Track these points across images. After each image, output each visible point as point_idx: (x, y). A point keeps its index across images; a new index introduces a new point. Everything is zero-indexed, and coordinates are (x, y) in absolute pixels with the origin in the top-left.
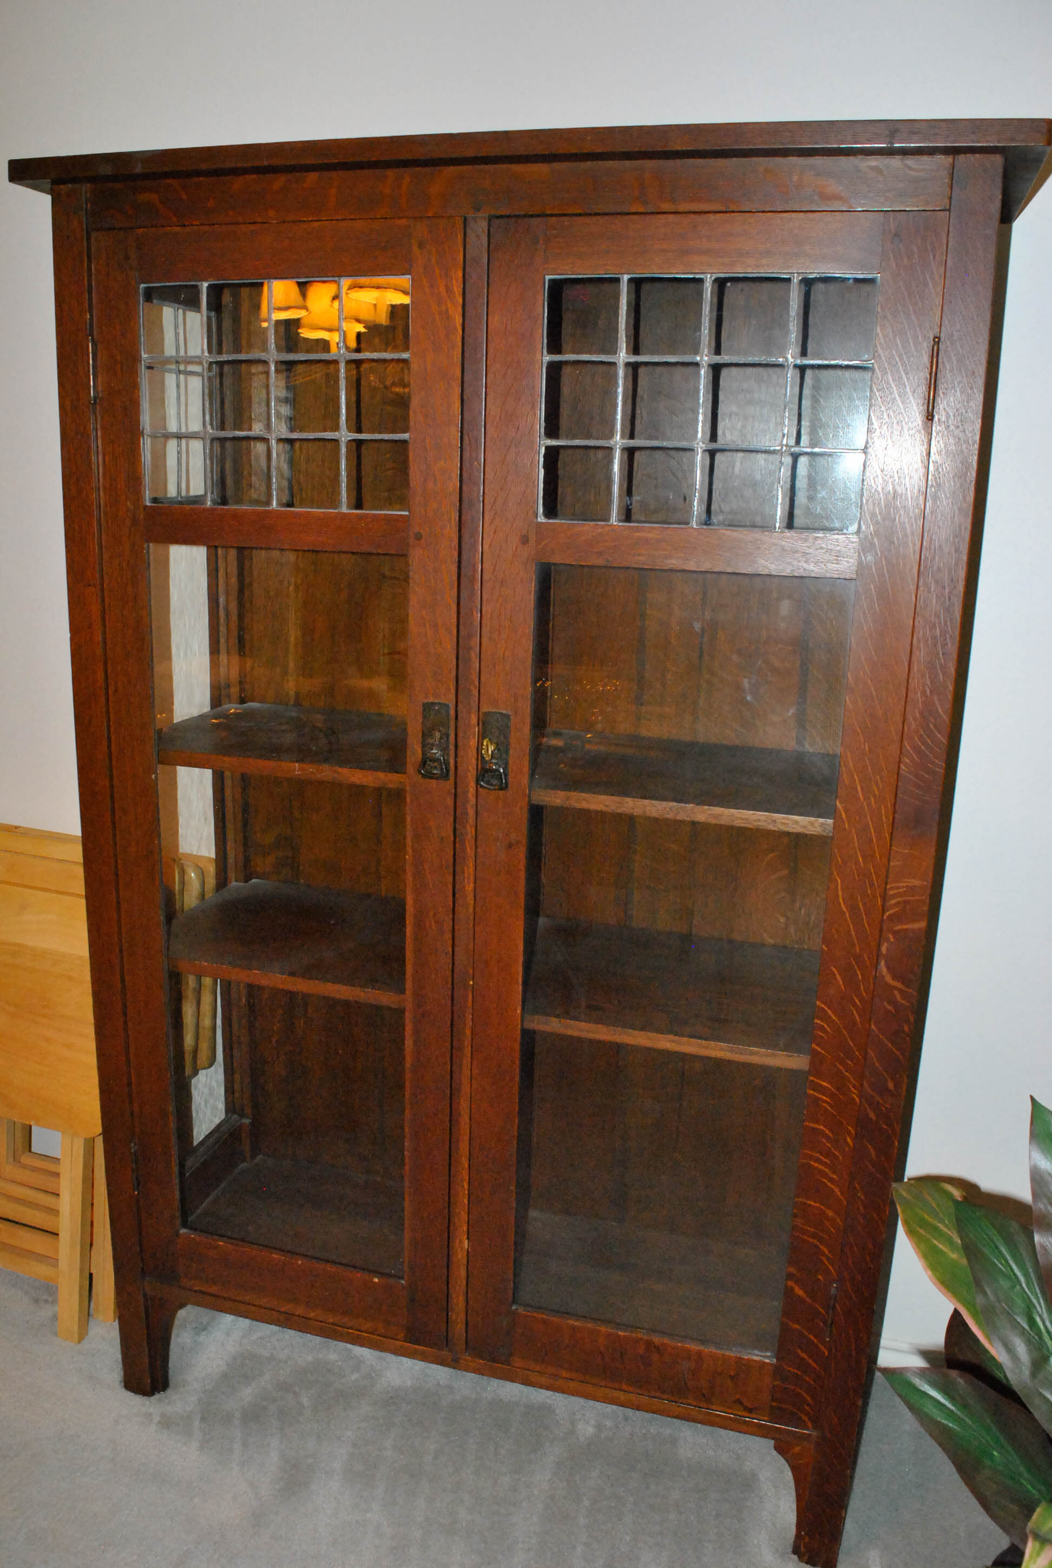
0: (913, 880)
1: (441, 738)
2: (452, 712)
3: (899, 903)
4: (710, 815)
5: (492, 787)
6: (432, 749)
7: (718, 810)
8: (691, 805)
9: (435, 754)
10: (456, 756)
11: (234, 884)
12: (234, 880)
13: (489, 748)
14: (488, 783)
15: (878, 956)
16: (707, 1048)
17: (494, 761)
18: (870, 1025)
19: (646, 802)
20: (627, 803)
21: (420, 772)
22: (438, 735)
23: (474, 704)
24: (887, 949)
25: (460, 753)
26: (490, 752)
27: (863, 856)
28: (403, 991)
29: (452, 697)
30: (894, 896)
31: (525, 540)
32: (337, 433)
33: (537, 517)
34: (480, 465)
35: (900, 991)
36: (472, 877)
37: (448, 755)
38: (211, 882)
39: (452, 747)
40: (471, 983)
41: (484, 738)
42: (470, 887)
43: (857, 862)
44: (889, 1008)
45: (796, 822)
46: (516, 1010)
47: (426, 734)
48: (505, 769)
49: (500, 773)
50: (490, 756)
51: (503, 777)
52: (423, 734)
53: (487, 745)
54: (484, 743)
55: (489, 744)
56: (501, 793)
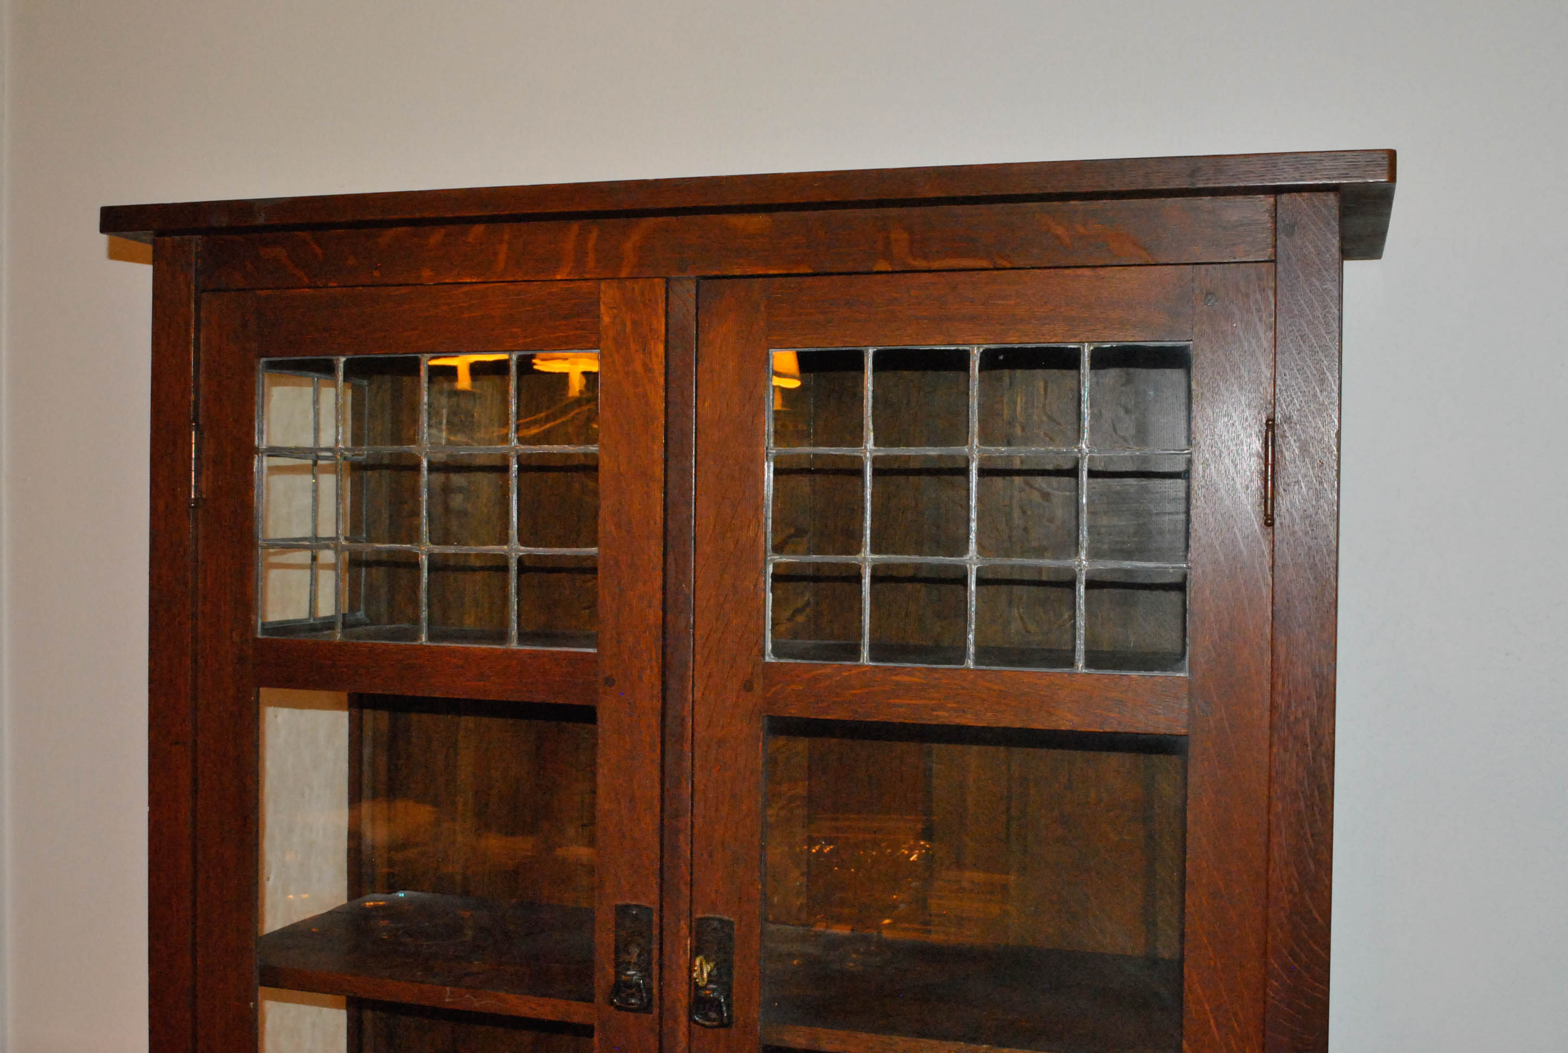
1: (639, 955)
2: (655, 918)
5: (707, 1023)
6: (629, 970)
9: (633, 975)
10: (661, 979)
13: (704, 969)
14: (705, 1017)
17: (712, 986)
21: (612, 1003)
22: (635, 951)
23: (684, 907)
25: (666, 975)
26: (705, 975)
29: (654, 896)
31: (748, 686)
32: (505, 547)
33: (763, 655)
34: (689, 588)
37: (650, 976)
39: (655, 966)
41: (697, 955)
47: (620, 949)
48: (728, 997)
49: (720, 1001)
50: (706, 980)
51: (724, 1009)
52: (617, 947)
53: (701, 964)
54: (698, 963)
55: (704, 962)
56: (722, 1031)
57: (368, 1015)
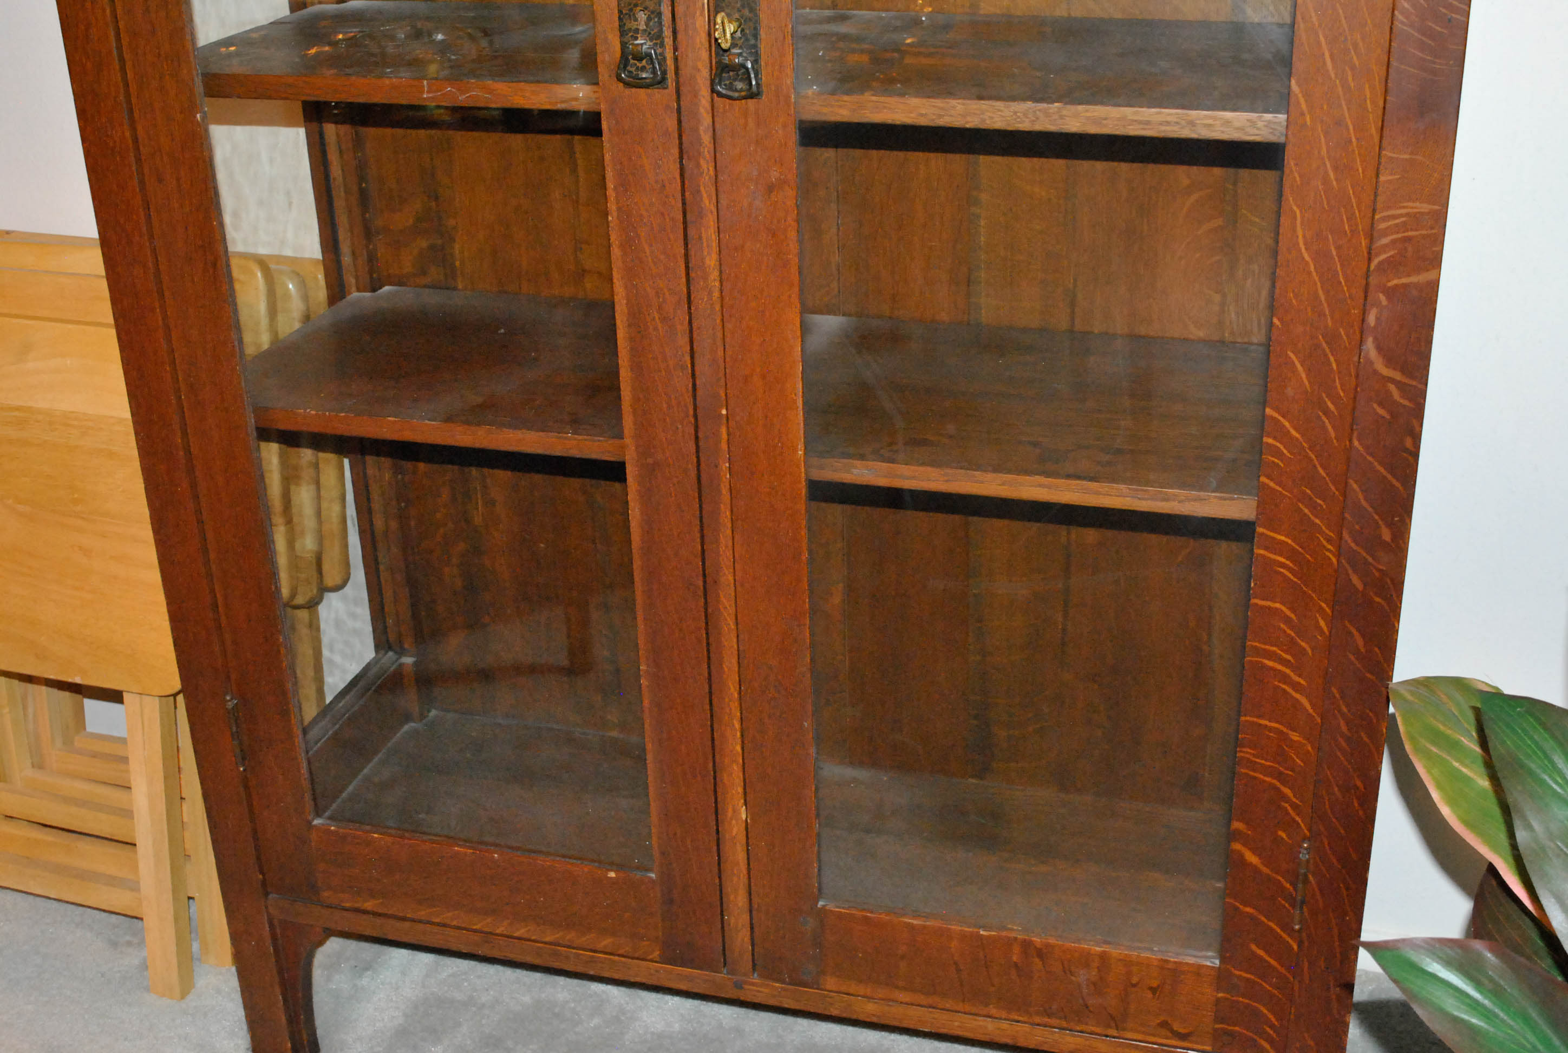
0: (1418, 204)
1: (649, 19)
3: (1394, 242)
4: (1088, 118)
5: (733, 95)
6: (636, 39)
7: (1099, 111)
8: (1056, 104)
9: (642, 44)
10: (675, 49)
11: (355, 295)
12: (354, 289)
13: (727, 29)
14: (730, 87)
15: (1362, 332)
16: (1098, 493)
17: (737, 50)
18: (1351, 441)
19: (984, 104)
20: (954, 107)
21: (619, 79)
22: (642, 16)
24: (1377, 319)
25: (683, 41)
26: (728, 35)
27: (1336, 169)
28: (620, 436)
30: (1385, 233)
35: (1399, 384)
36: (714, 244)
37: (662, 45)
38: (321, 293)
39: (667, 33)
40: (724, 412)
41: (717, 13)
42: (711, 261)
43: (1326, 181)
44: (1381, 412)
45: (1227, 122)
46: (795, 450)
47: (625, 14)
48: (755, 62)
49: (747, 69)
50: (729, 41)
51: (752, 76)
52: (620, 12)
53: (723, 23)
54: (719, 20)
55: (726, 21)
56: (751, 103)
57: (330, 129)
